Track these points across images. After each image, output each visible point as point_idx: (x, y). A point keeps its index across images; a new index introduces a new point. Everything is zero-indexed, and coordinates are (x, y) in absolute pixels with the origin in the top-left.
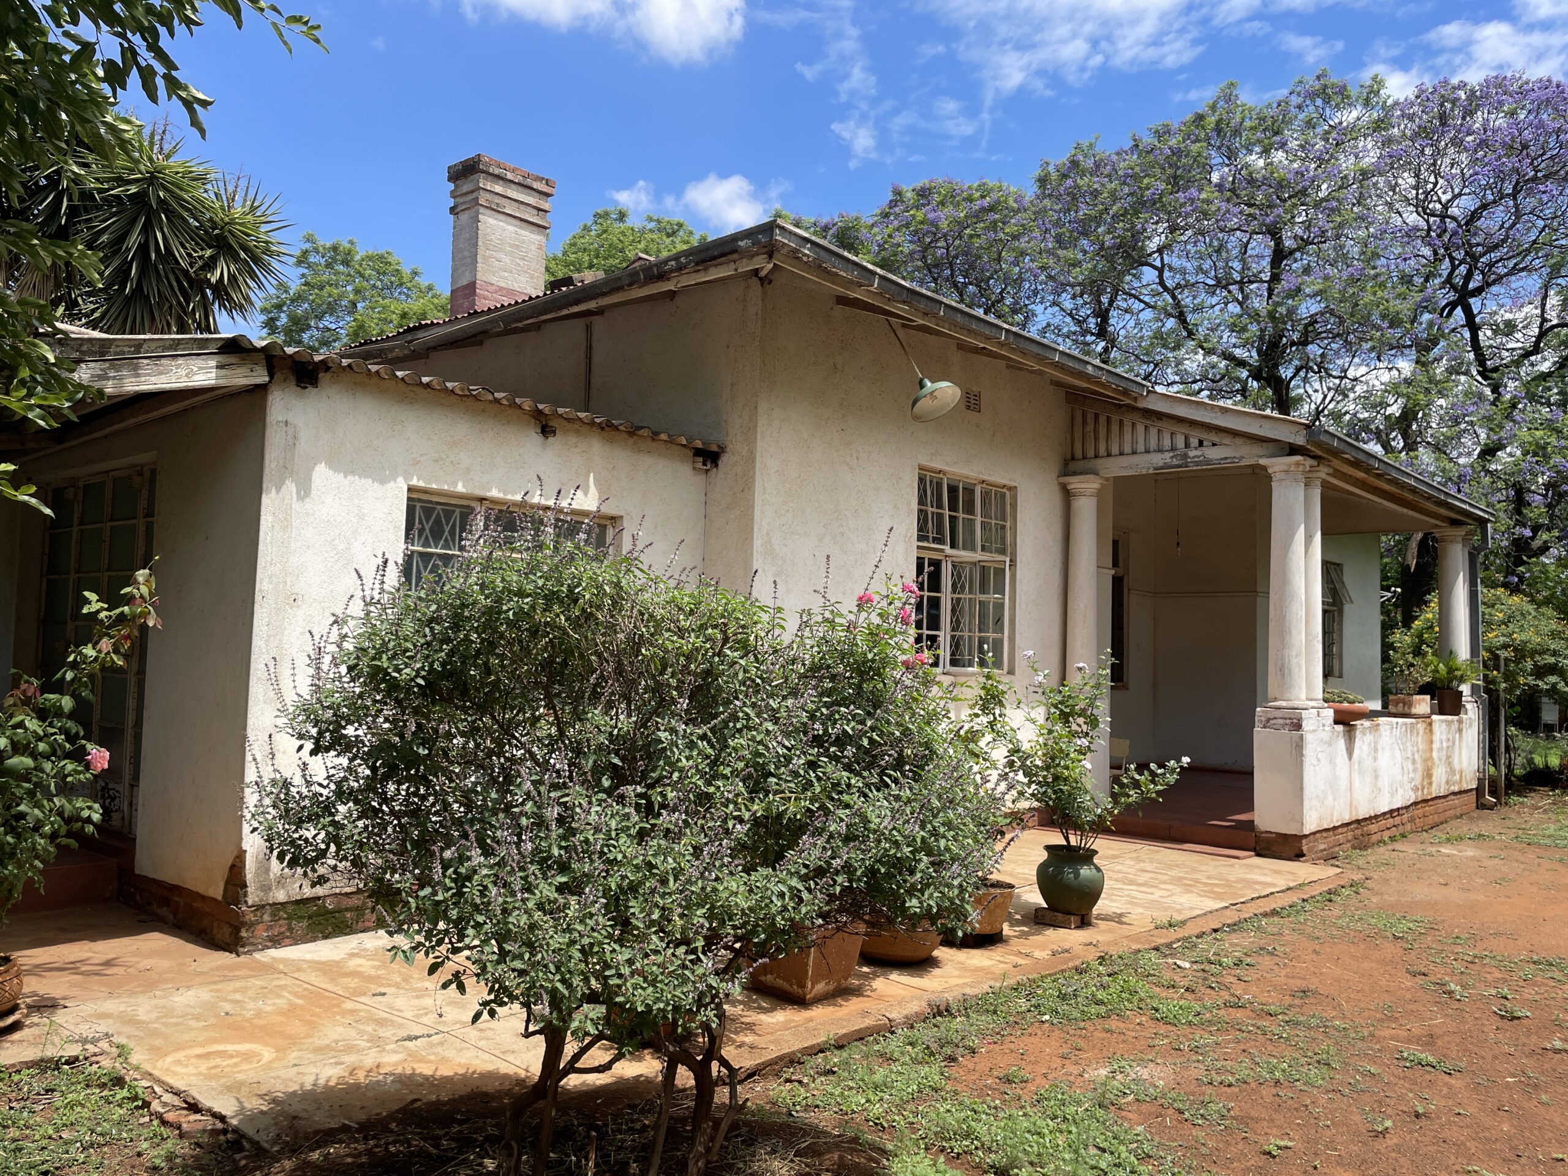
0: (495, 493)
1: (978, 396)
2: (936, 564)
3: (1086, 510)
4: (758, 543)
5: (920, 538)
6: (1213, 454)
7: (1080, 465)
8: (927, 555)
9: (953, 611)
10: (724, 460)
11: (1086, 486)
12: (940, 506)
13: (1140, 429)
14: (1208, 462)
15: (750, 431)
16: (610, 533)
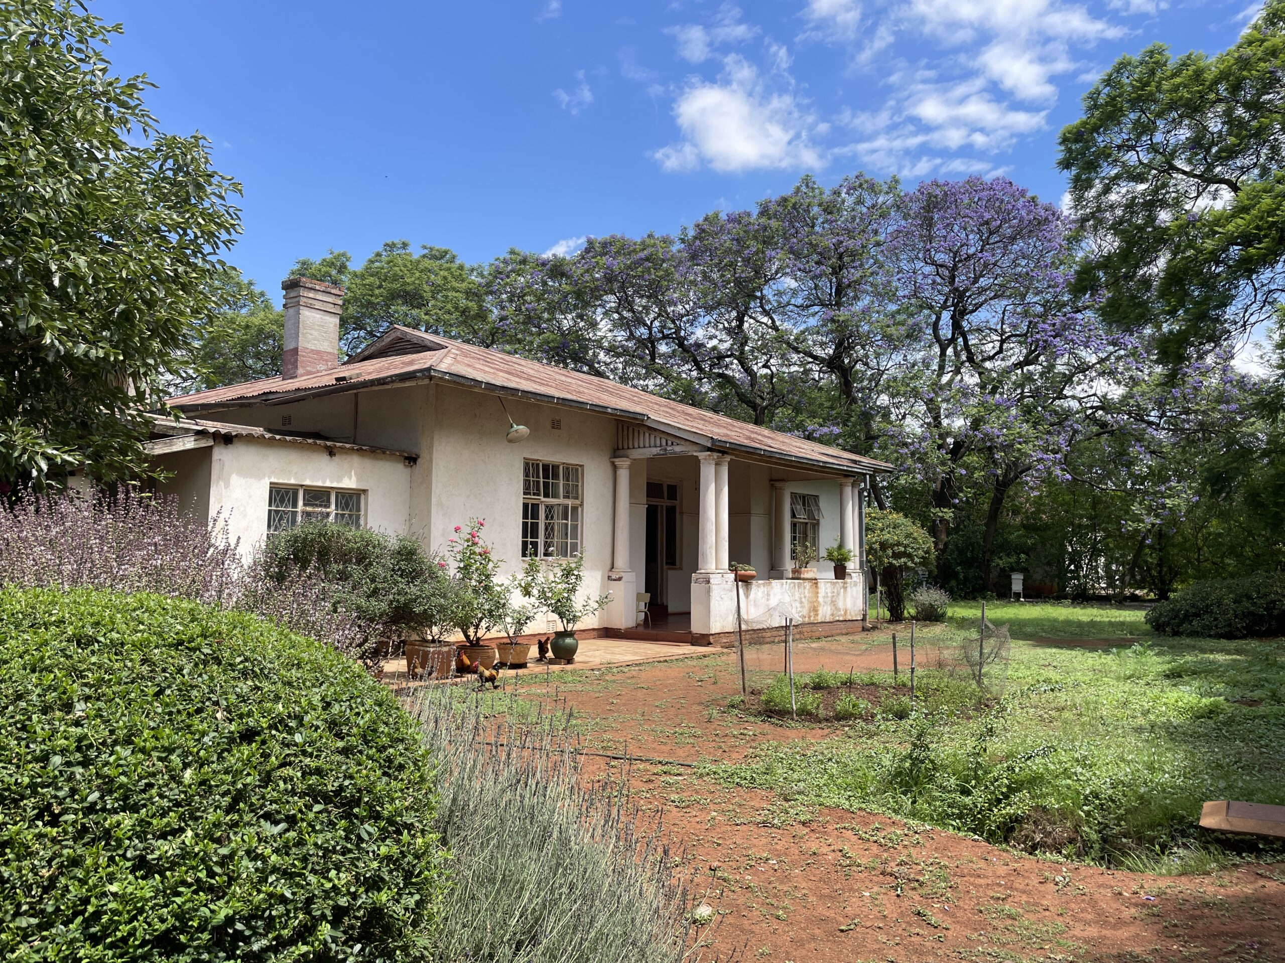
0: (308, 482)
1: (559, 421)
2: (535, 507)
3: (624, 475)
4: (434, 500)
5: (525, 493)
6: (677, 449)
7: (621, 452)
8: (530, 502)
9: (546, 529)
10: (419, 461)
11: (624, 464)
12: (538, 477)
13: (647, 435)
14: (675, 453)
15: (431, 448)
16: (363, 497)
